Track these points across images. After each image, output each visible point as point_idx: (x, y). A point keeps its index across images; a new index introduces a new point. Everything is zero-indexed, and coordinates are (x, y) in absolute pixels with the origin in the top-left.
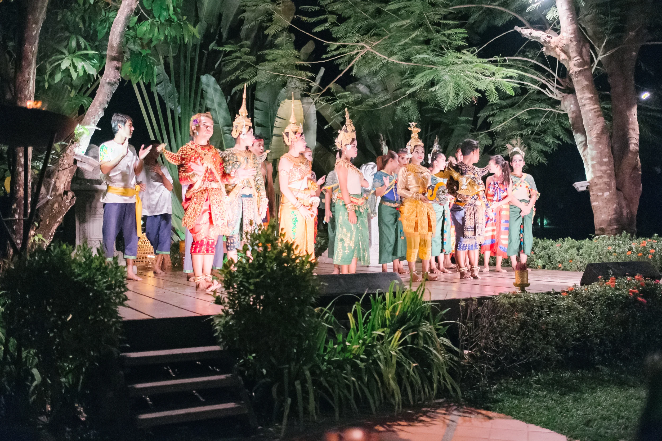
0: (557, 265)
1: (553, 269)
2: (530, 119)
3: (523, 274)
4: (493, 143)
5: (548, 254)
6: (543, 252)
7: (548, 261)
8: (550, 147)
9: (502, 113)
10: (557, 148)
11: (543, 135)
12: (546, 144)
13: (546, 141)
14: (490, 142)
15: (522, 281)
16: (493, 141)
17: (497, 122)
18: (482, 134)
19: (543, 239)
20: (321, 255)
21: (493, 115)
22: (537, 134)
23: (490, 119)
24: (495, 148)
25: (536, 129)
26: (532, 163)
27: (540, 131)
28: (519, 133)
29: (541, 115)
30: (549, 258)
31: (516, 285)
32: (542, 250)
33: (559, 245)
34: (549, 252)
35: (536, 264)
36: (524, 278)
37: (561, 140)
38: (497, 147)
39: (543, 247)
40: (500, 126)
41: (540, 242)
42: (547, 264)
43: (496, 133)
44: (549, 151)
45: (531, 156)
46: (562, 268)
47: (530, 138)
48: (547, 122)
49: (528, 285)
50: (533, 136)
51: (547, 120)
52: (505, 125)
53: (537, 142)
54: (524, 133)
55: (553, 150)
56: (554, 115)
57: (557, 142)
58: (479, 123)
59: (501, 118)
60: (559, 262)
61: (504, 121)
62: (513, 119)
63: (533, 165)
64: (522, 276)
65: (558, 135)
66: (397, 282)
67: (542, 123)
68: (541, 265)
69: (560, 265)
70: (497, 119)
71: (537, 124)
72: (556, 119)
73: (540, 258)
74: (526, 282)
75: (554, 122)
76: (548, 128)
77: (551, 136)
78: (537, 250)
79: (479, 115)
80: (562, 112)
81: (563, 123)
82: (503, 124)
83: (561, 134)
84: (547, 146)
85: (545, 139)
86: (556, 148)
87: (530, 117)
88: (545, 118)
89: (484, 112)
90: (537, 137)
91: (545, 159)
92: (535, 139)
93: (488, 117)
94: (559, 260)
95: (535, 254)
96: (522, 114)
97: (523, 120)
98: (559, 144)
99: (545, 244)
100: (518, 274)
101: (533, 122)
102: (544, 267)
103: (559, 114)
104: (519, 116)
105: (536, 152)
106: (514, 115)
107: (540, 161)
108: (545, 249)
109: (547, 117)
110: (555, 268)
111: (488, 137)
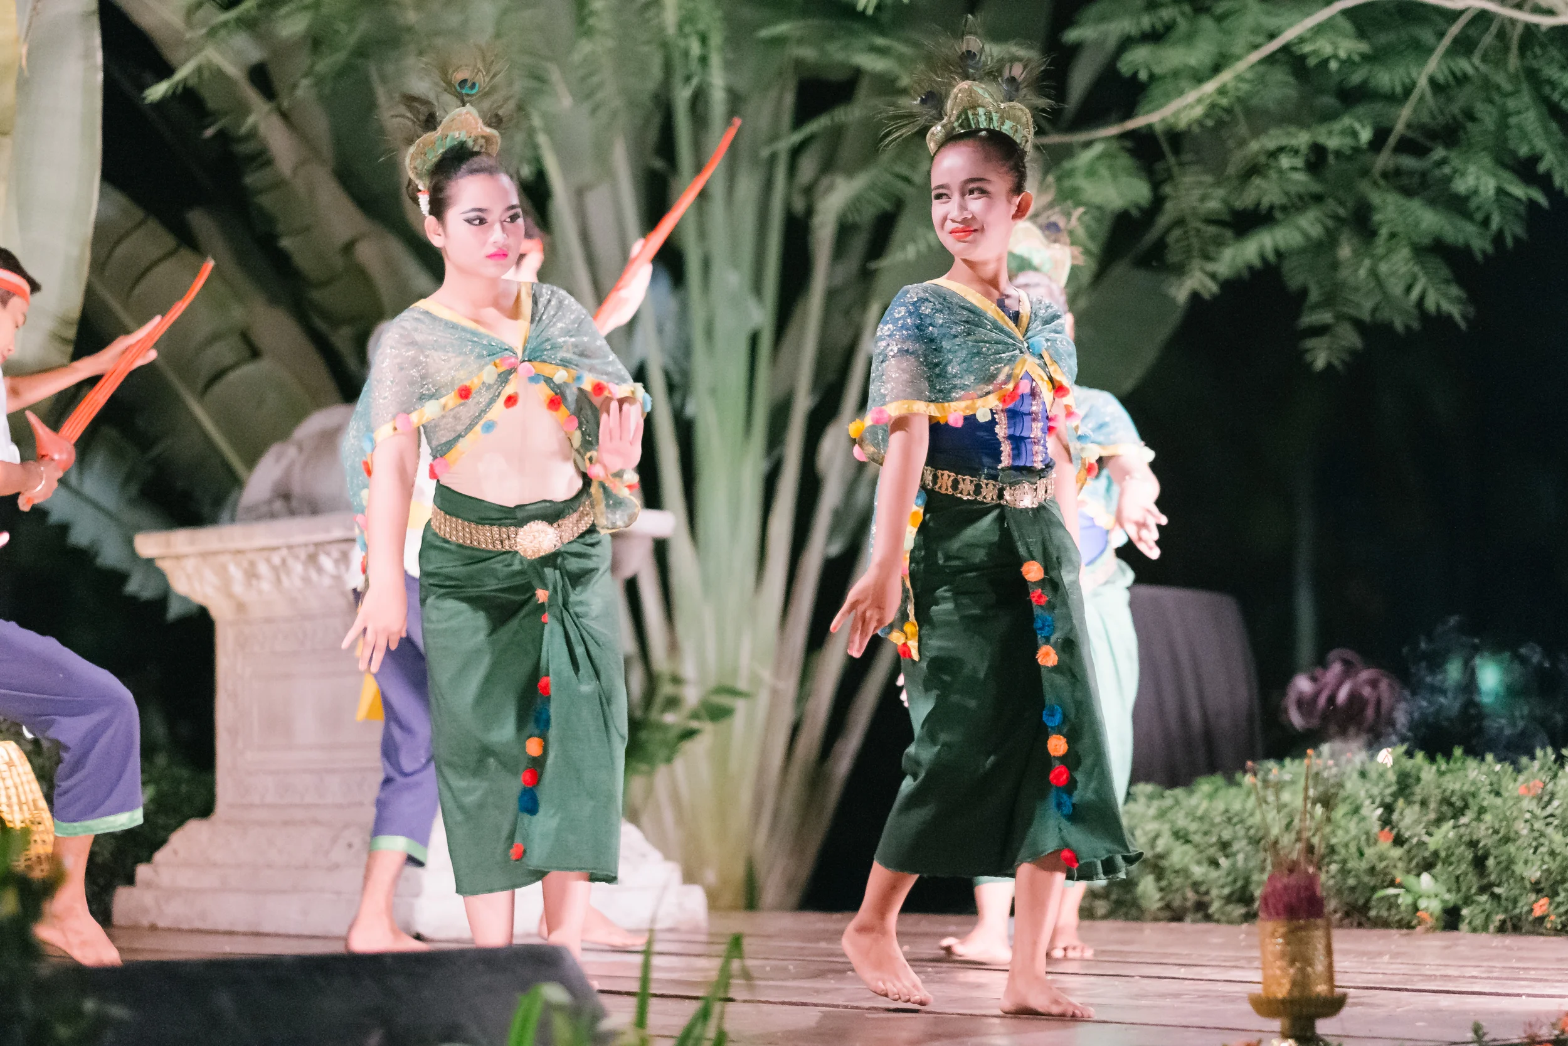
0: (1522, 908)
1: (1502, 929)
2: (1366, 58)
3: (1303, 942)
4: (1158, 202)
5: (1473, 844)
6: (1446, 832)
7: (1473, 881)
8: (1486, 222)
9: (1206, 23)
10: (1519, 230)
11: (1439, 153)
12: (1458, 205)
13: (1461, 186)
14: (1136, 191)
15: (1301, 982)
16: (1156, 186)
17: (1176, 74)
18: (1088, 144)
19: (1448, 756)
20: (130, 880)
21: (1155, 37)
22: (1406, 146)
23: (1138, 59)
24: (1169, 230)
25: (1404, 116)
26: (1385, 314)
27: (1423, 129)
28: (1302, 139)
29: (1426, 35)
30: (1479, 863)
31: (1265, 1006)
32: (1439, 821)
33: (1536, 785)
34: (1482, 831)
35: (1405, 900)
36: (1308, 962)
37: (1545, 182)
38: (1180, 222)
39: (1446, 801)
40: (1191, 96)
41: (1428, 772)
42: (1468, 901)
43: (1176, 138)
44: (1480, 244)
45: (1373, 273)
46: (1554, 920)
47: (1365, 172)
48: (1462, 80)
49: (1334, 1005)
50: (1384, 160)
51: (1464, 65)
52: (1222, 91)
53: (1408, 192)
54: (1333, 143)
55: (1499, 238)
56: (1502, 35)
57: (1519, 190)
58: (1080, 79)
59: (1197, 55)
60: (1537, 888)
61: (1216, 69)
62: (1270, 60)
63: (1388, 327)
64: (1298, 956)
65: (1524, 151)
66: (554, 993)
67: (1433, 82)
68: (1431, 906)
69: (1542, 906)
70: (1172, 57)
71: (1408, 91)
72: (1513, 61)
73: (1428, 866)
74: (1321, 988)
75: (1500, 79)
76: (1470, 116)
77: (1487, 160)
78: (1408, 817)
79: (1072, 35)
80: (1546, 22)
81: (1553, 85)
82: (1210, 87)
83: (1541, 144)
84: (1468, 216)
85: (1449, 179)
86: (1516, 229)
87: (1363, 47)
88: (1452, 52)
89: (1102, 19)
90: (1408, 162)
91: (1455, 291)
92: (1394, 178)
93: (1126, 43)
94: (1534, 873)
95: (1399, 841)
96: (1319, 30)
97: (1325, 62)
98: (1532, 204)
99: (1454, 784)
100: (1277, 944)
101: (1385, 78)
102: (1451, 919)
103: (1530, 31)
104: (1301, 40)
105: (1405, 252)
106: (1272, 36)
107: (1430, 304)
108: (1459, 812)
109: (1464, 45)
110: (1513, 926)
111: (1125, 161)
